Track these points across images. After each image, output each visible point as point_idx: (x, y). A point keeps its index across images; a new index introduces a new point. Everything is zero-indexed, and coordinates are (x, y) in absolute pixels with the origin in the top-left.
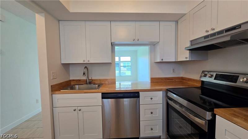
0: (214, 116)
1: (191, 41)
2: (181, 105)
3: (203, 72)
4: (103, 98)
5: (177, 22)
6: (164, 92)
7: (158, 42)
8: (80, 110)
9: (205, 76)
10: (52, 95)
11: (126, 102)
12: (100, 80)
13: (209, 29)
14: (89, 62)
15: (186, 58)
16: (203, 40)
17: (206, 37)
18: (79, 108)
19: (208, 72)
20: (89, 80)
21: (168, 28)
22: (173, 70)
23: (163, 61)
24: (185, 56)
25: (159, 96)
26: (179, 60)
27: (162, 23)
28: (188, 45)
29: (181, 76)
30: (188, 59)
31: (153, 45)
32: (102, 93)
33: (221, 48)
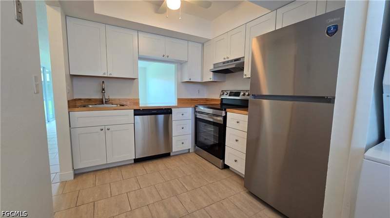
0: (226, 113)
1: (214, 64)
2: (208, 114)
3: (222, 91)
4: (135, 115)
5: (203, 44)
6: (193, 109)
7: (186, 62)
8: (108, 129)
9: (223, 94)
10: (69, 112)
11: (161, 117)
12: (119, 100)
13: (226, 57)
14: (111, 76)
15: (210, 79)
16: (222, 65)
17: (224, 63)
18: (107, 127)
19: (225, 91)
20: (105, 99)
21: (195, 48)
22: (199, 91)
23: (191, 81)
24: (209, 77)
25: (189, 112)
26: (204, 81)
27: (190, 42)
28: (212, 67)
29: (205, 97)
30: (211, 80)
31: (180, 64)
32: (135, 110)
33: (233, 72)
